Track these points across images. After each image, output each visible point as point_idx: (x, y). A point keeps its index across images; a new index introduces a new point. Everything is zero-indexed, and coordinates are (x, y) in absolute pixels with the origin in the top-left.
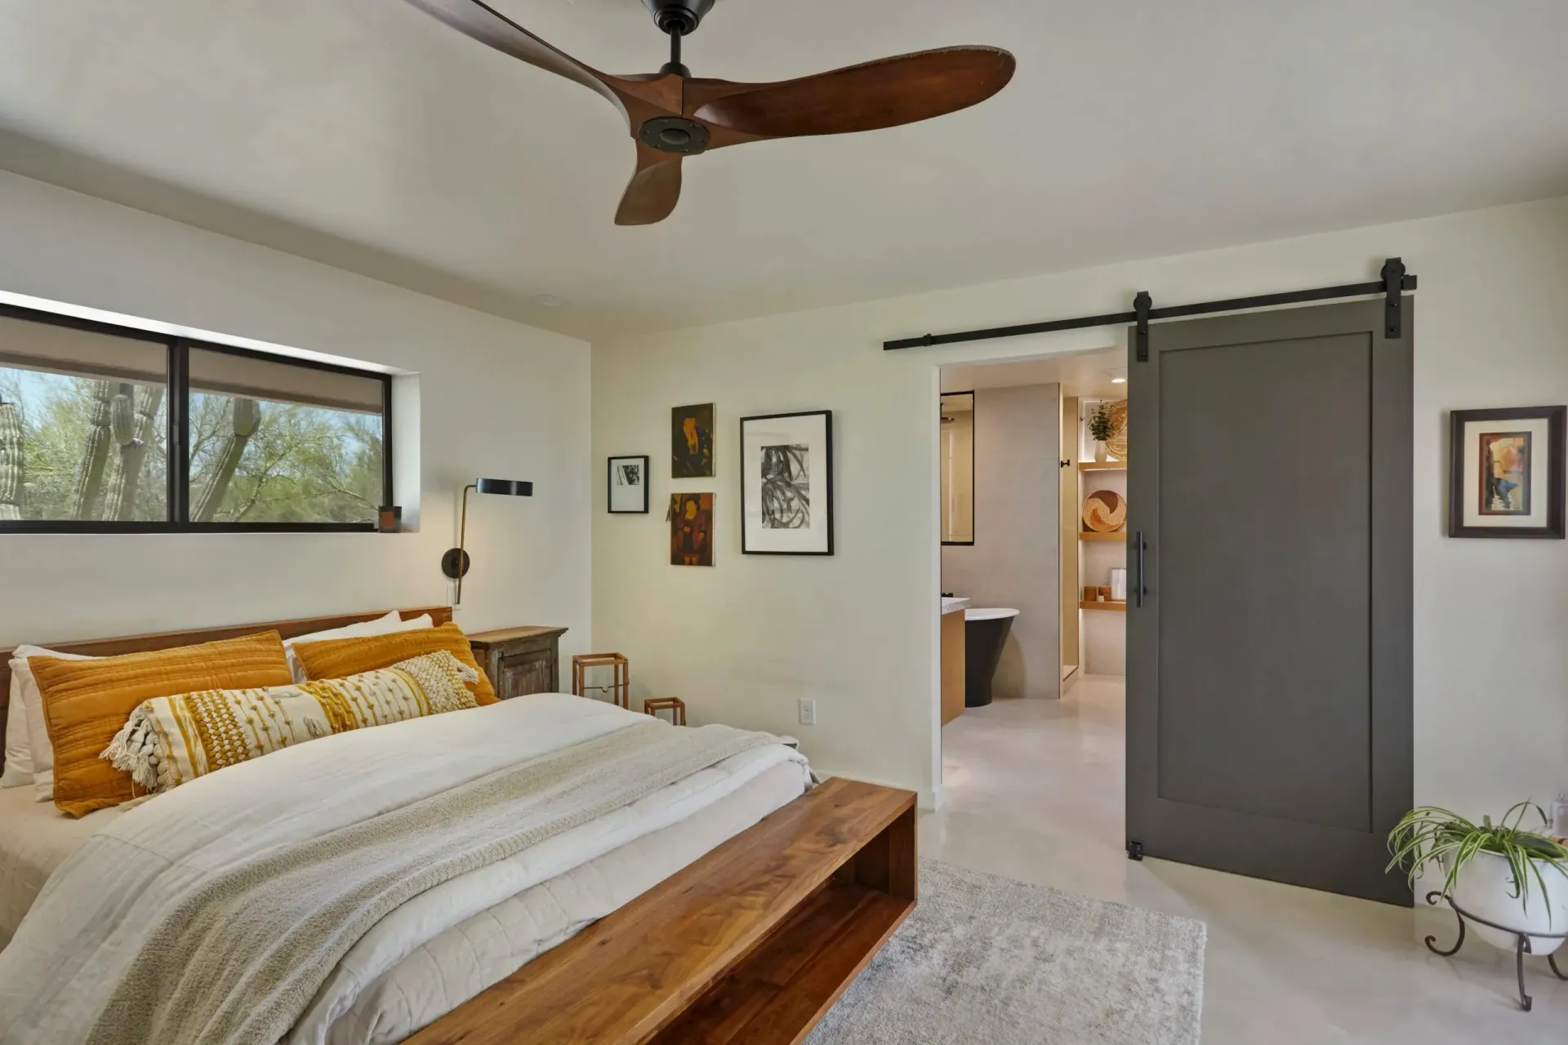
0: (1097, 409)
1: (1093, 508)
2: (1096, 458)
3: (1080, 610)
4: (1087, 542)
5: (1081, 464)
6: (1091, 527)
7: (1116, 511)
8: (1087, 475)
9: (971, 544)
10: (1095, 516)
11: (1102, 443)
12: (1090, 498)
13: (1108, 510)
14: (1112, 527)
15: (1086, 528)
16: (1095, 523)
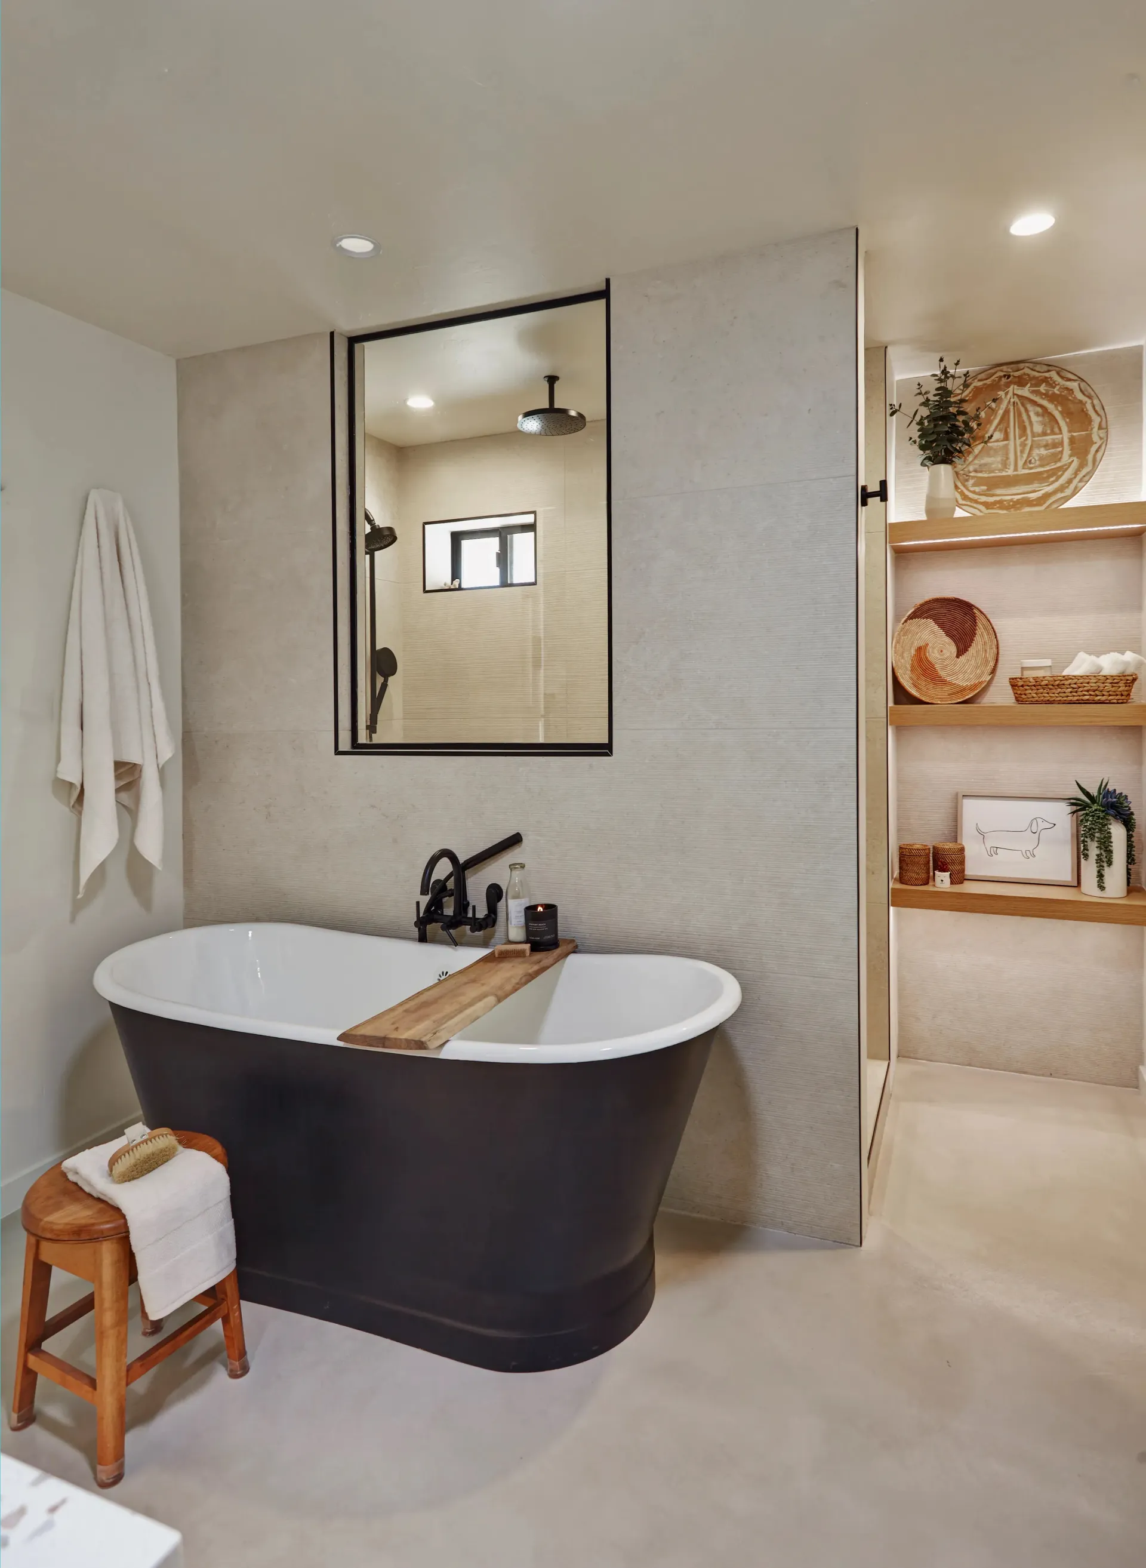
0: (932, 386)
1: (916, 644)
2: (929, 511)
3: (891, 908)
4: (899, 729)
5: (894, 526)
6: (914, 692)
7: (972, 650)
8: (901, 555)
9: (604, 749)
10: (923, 665)
11: (944, 469)
12: (911, 617)
13: (953, 649)
14: (963, 690)
15: (901, 695)
16: (922, 683)
